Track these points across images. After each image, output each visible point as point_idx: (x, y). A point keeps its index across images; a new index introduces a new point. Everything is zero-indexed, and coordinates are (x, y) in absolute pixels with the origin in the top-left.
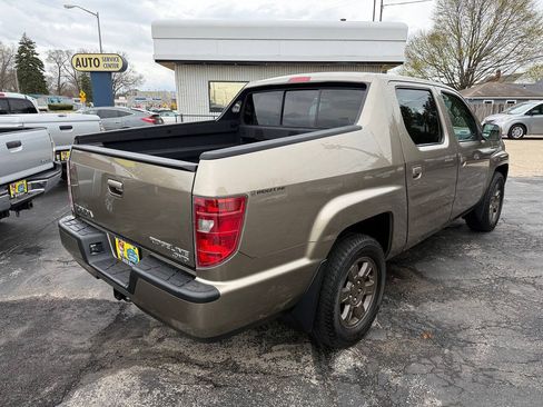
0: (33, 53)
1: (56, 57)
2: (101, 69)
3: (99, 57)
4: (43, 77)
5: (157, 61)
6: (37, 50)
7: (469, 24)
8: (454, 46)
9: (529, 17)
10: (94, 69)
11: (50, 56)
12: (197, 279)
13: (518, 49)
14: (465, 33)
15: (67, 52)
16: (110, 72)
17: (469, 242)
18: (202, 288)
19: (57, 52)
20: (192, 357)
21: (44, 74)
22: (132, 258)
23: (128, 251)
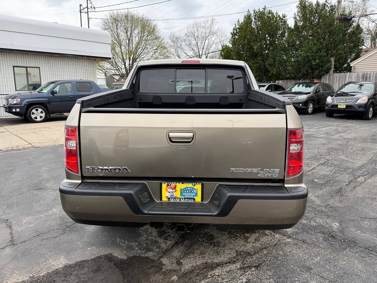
12: (286, 185)
20: (216, 261)
22: (187, 195)
23: (181, 190)
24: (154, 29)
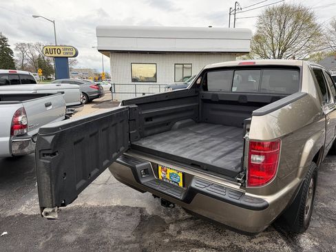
0: (7, 45)
1: (21, 47)
2: (62, 55)
3: (61, 48)
4: (13, 60)
5: (99, 51)
6: (8, 43)
7: (278, 30)
8: (269, 42)
9: (313, 26)
10: (57, 55)
11: (17, 47)
12: (246, 194)
13: (307, 44)
14: (276, 35)
15: (28, 44)
16: (67, 57)
17: (330, 162)
18: (255, 201)
19: (22, 44)
20: (207, 243)
21: (14, 58)
22: (174, 179)
23: (170, 174)
24: (310, 17)
